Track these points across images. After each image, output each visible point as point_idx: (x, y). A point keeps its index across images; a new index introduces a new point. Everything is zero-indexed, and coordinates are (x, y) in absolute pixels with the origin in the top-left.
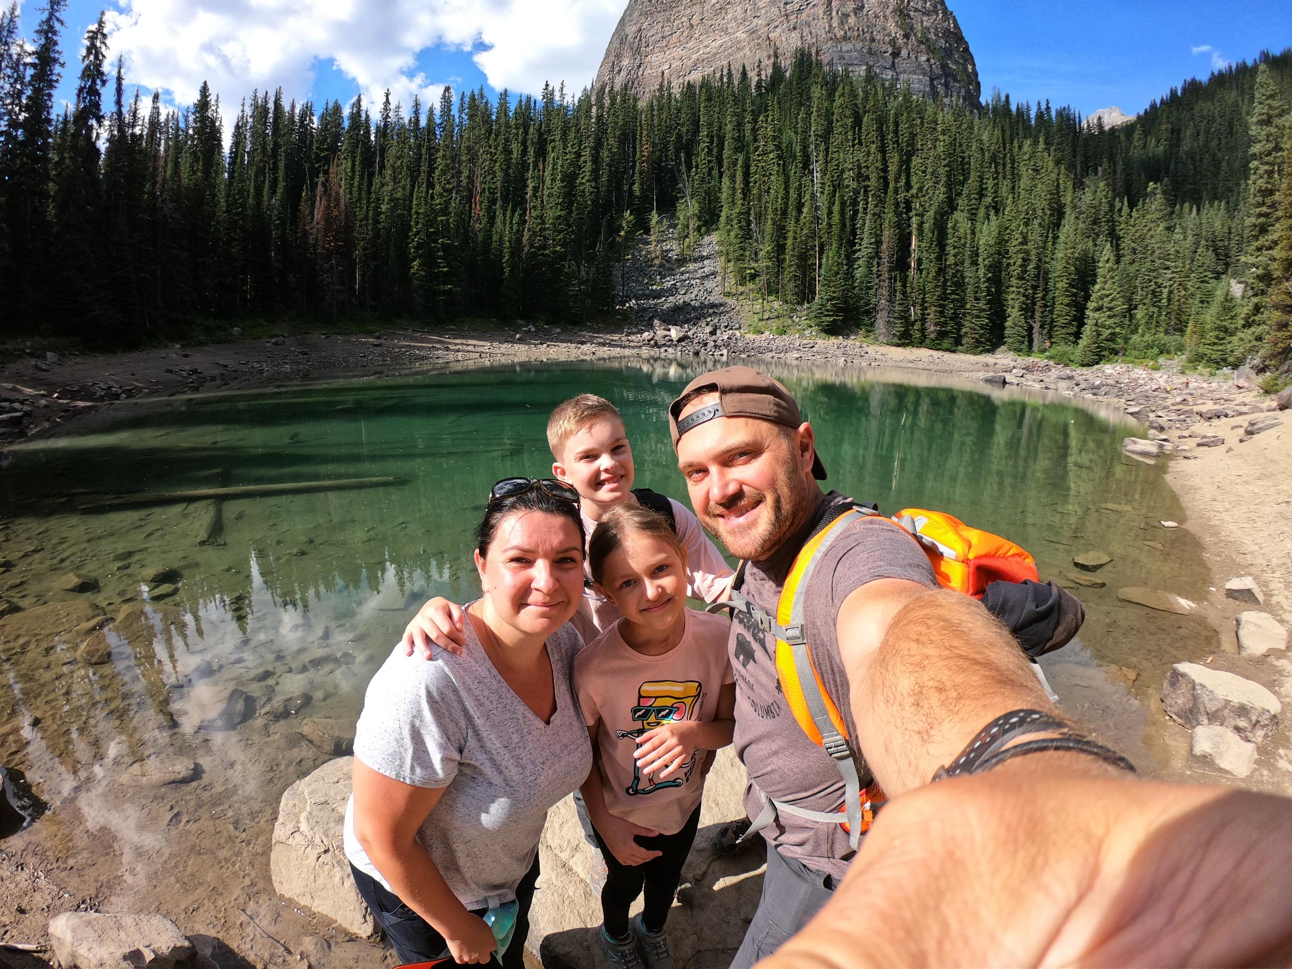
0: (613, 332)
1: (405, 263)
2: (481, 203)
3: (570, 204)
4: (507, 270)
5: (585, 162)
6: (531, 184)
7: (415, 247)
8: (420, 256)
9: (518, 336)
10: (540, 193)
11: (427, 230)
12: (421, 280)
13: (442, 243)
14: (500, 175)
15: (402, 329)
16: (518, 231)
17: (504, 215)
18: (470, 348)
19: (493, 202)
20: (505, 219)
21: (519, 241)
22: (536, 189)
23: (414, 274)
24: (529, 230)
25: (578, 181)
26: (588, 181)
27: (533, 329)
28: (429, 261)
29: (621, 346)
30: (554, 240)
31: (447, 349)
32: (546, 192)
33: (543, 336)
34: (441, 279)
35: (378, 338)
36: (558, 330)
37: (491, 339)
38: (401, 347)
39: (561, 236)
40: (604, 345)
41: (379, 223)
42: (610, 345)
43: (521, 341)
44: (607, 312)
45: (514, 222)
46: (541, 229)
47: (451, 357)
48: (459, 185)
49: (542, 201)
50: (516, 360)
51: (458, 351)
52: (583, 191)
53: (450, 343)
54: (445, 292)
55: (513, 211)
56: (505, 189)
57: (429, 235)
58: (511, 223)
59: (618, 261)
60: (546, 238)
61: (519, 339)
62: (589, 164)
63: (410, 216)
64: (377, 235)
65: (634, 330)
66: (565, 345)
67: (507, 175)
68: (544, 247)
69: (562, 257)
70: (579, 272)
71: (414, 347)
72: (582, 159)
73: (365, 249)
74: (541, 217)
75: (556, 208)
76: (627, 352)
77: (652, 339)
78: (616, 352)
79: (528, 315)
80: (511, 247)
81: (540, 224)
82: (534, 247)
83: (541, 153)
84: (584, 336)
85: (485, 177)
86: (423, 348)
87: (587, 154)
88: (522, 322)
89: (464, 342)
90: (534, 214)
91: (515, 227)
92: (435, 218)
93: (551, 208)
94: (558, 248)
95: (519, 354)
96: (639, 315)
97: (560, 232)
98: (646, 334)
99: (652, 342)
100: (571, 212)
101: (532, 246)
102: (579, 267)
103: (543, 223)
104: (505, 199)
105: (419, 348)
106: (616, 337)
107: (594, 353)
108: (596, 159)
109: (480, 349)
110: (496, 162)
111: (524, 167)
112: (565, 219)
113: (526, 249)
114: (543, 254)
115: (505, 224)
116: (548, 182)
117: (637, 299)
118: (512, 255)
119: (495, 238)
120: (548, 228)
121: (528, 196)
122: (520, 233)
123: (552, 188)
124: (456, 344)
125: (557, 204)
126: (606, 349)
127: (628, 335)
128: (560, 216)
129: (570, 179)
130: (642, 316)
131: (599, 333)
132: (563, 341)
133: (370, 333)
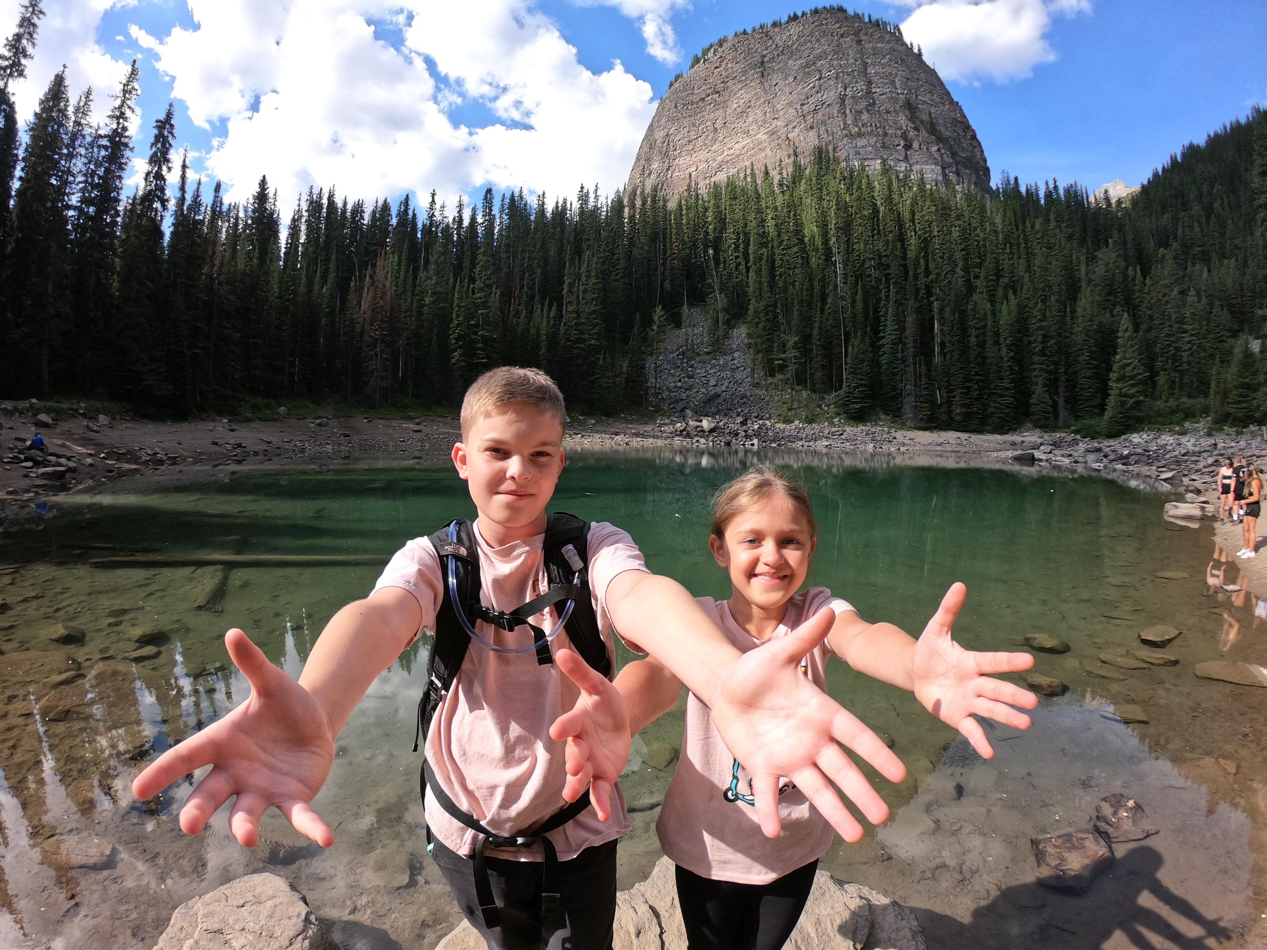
0: (646, 423)
1: (446, 353)
2: (520, 298)
3: (605, 299)
4: (544, 362)
5: (618, 260)
6: (567, 281)
7: (456, 339)
8: (460, 347)
10: (576, 289)
11: (468, 322)
12: (461, 371)
13: (482, 335)
14: (538, 271)
15: (441, 416)
16: (554, 325)
17: (542, 310)
19: (531, 297)
20: (542, 313)
21: (555, 334)
22: (572, 285)
23: (455, 364)
24: (565, 325)
25: (612, 278)
26: (622, 277)
28: (469, 352)
29: (654, 437)
30: (589, 334)
32: (582, 288)
33: (579, 427)
35: (418, 424)
36: (593, 421)
38: (440, 435)
39: (595, 331)
40: (637, 435)
41: (422, 314)
42: (643, 436)
44: (641, 404)
45: (551, 316)
46: (576, 323)
48: (498, 281)
49: (578, 297)
52: (617, 288)
55: (550, 307)
56: (543, 285)
57: (469, 327)
58: (548, 316)
59: (651, 355)
60: (581, 332)
62: (622, 261)
63: (452, 309)
64: (420, 326)
65: (667, 421)
66: (599, 436)
67: (545, 271)
68: (579, 341)
69: (597, 350)
70: (613, 364)
71: (452, 434)
72: (616, 257)
73: (408, 339)
74: (577, 312)
75: (591, 303)
76: (660, 443)
77: (684, 430)
78: (649, 442)
80: (547, 340)
81: (575, 318)
82: (570, 341)
83: (578, 252)
84: (618, 427)
85: (523, 274)
87: (620, 253)
90: (570, 309)
91: (552, 322)
92: (476, 311)
93: (587, 303)
94: (593, 342)
96: (672, 406)
97: (595, 326)
98: (679, 425)
99: (684, 433)
100: (605, 307)
101: (568, 339)
102: (613, 360)
103: (579, 317)
104: (543, 295)
106: (649, 428)
107: (627, 444)
108: (629, 257)
110: (534, 259)
111: (561, 264)
112: (600, 314)
113: (562, 342)
114: (578, 348)
115: (542, 318)
116: (583, 279)
117: (669, 391)
118: (549, 348)
119: (533, 331)
120: (583, 323)
121: (564, 292)
122: (556, 327)
123: (587, 284)
125: (592, 299)
126: (639, 439)
127: (661, 425)
128: (594, 311)
129: (604, 276)
130: (674, 407)
131: (631, 423)
132: (597, 432)
133: (410, 419)
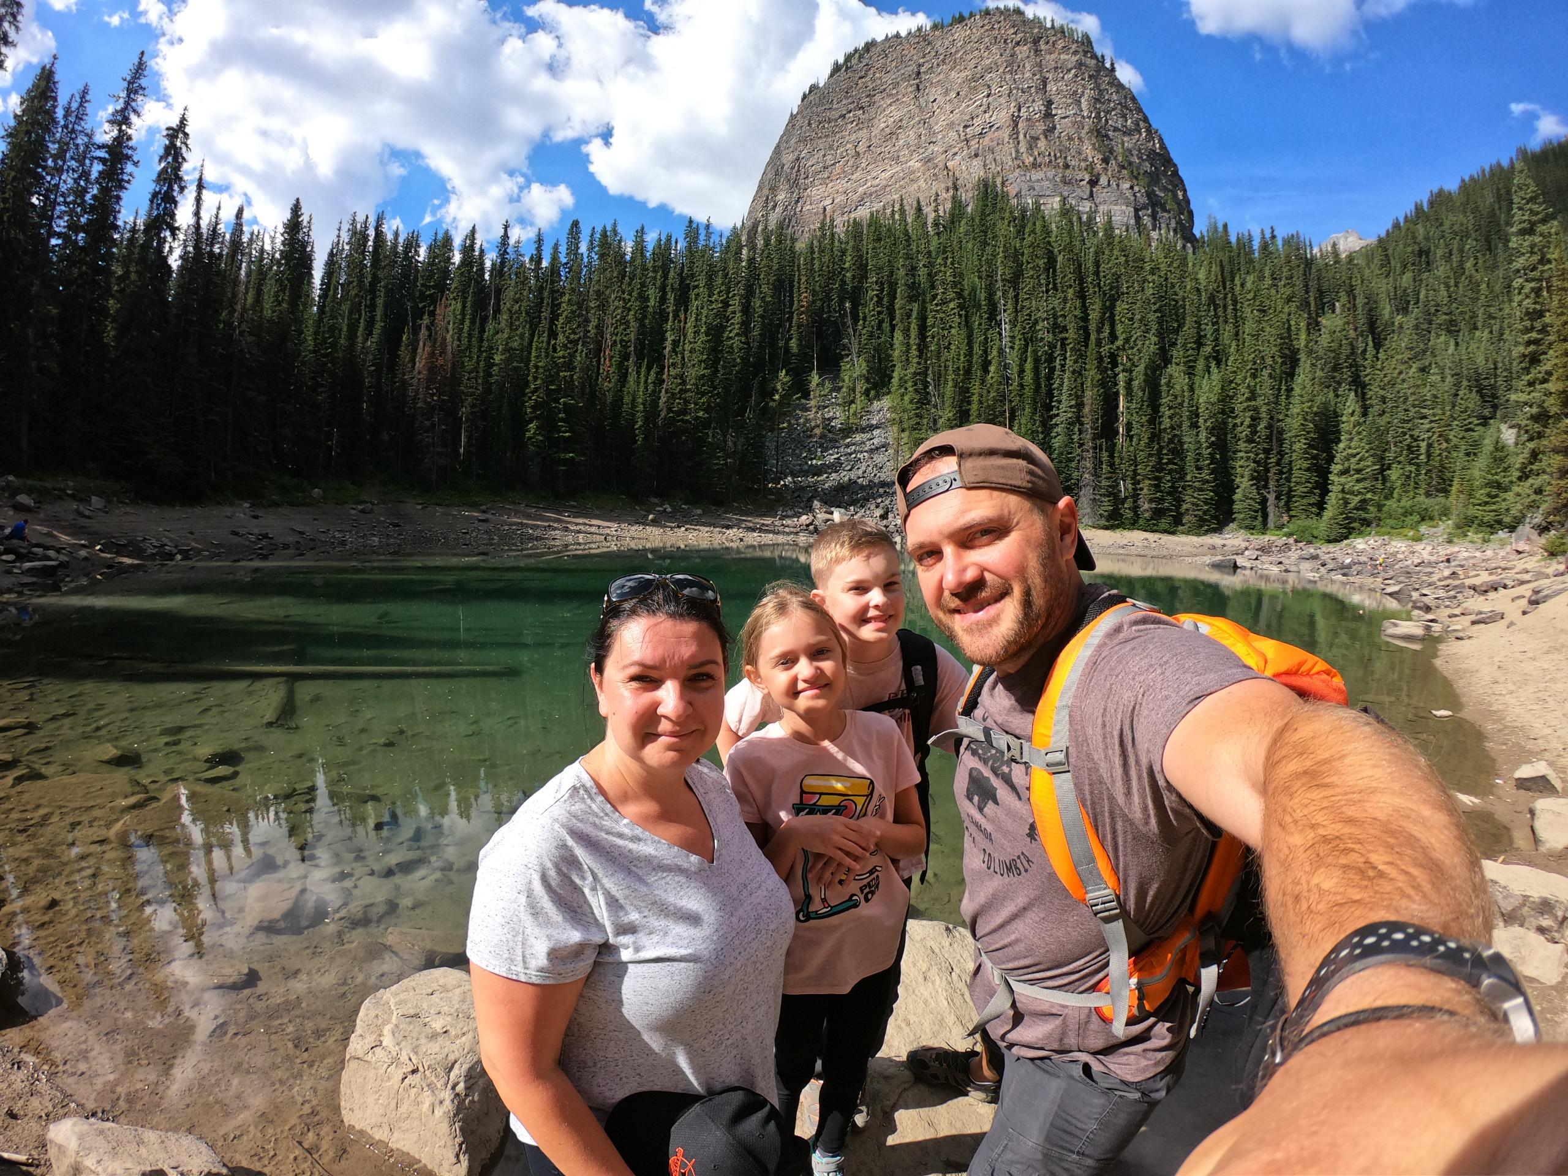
0: (765, 515)
1: (520, 424)
2: (611, 357)
3: (717, 361)
4: (640, 439)
5: (734, 312)
6: (670, 337)
7: (532, 407)
8: (537, 418)
9: (651, 517)
10: (680, 348)
11: (547, 387)
12: (538, 446)
13: (565, 403)
14: (634, 325)
15: (514, 503)
16: (654, 391)
17: (639, 373)
18: (593, 529)
19: (625, 357)
20: (638, 378)
21: (655, 403)
22: (676, 343)
23: (530, 438)
24: (667, 392)
25: (725, 335)
26: (737, 334)
27: (669, 510)
28: (548, 424)
29: (774, 532)
30: (696, 404)
31: (566, 529)
32: (687, 347)
33: (682, 519)
34: (562, 446)
35: (484, 512)
36: (699, 511)
37: (619, 519)
38: (511, 524)
39: (704, 400)
40: (753, 530)
41: (491, 376)
42: (761, 530)
43: (655, 523)
44: (758, 491)
45: (649, 381)
46: (681, 390)
47: (570, 539)
48: (585, 336)
49: (683, 358)
50: (648, 546)
51: (579, 532)
52: (731, 347)
53: (569, 522)
54: (566, 461)
55: (649, 369)
56: (640, 342)
57: (549, 393)
58: (646, 382)
59: (772, 431)
60: (686, 402)
61: (652, 521)
62: (738, 315)
63: (529, 370)
64: (488, 390)
65: (790, 513)
66: (707, 529)
67: (642, 325)
68: (684, 412)
69: (706, 424)
70: (725, 442)
71: (527, 526)
72: (731, 309)
73: (473, 406)
74: (681, 376)
75: (700, 366)
76: (781, 539)
77: (811, 524)
78: (768, 538)
79: (663, 495)
80: (645, 411)
81: (680, 384)
82: (672, 412)
83: (683, 301)
84: (730, 519)
85: (616, 328)
86: (538, 526)
87: (736, 304)
88: (656, 501)
89: (587, 521)
90: (673, 372)
91: (651, 388)
92: (557, 373)
93: (694, 366)
94: (701, 414)
95: (651, 538)
96: (796, 495)
97: (703, 394)
98: (804, 517)
99: (811, 527)
100: (716, 371)
101: (670, 410)
102: (725, 436)
103: (684, 383)
104: (640, 356)
105: (533, 527)
106: (768, 521)
107: (741, 540)
108: (747, 309)
109: (607, 531)
110: (629, 310)
111: (663, 317)
112: (711, 379)
113: (663, 414)
114: (682, 421)
115: (639, 383)
116: (690, 336)
117: (794, 475)
118: (646, 420)
119: (627, 399)
120: (689, 390)
121: (666, 352)
122: (655, 395)
123: (695, 342)
124: (577, 524)
125: (701, 362)
126: (755, 534)
127: (782, 518)
128: (704, 375)
129: (716, 333)
130: (799, 496)
131: (747, 515)
132: (704, 524)
133: (475, 506)
